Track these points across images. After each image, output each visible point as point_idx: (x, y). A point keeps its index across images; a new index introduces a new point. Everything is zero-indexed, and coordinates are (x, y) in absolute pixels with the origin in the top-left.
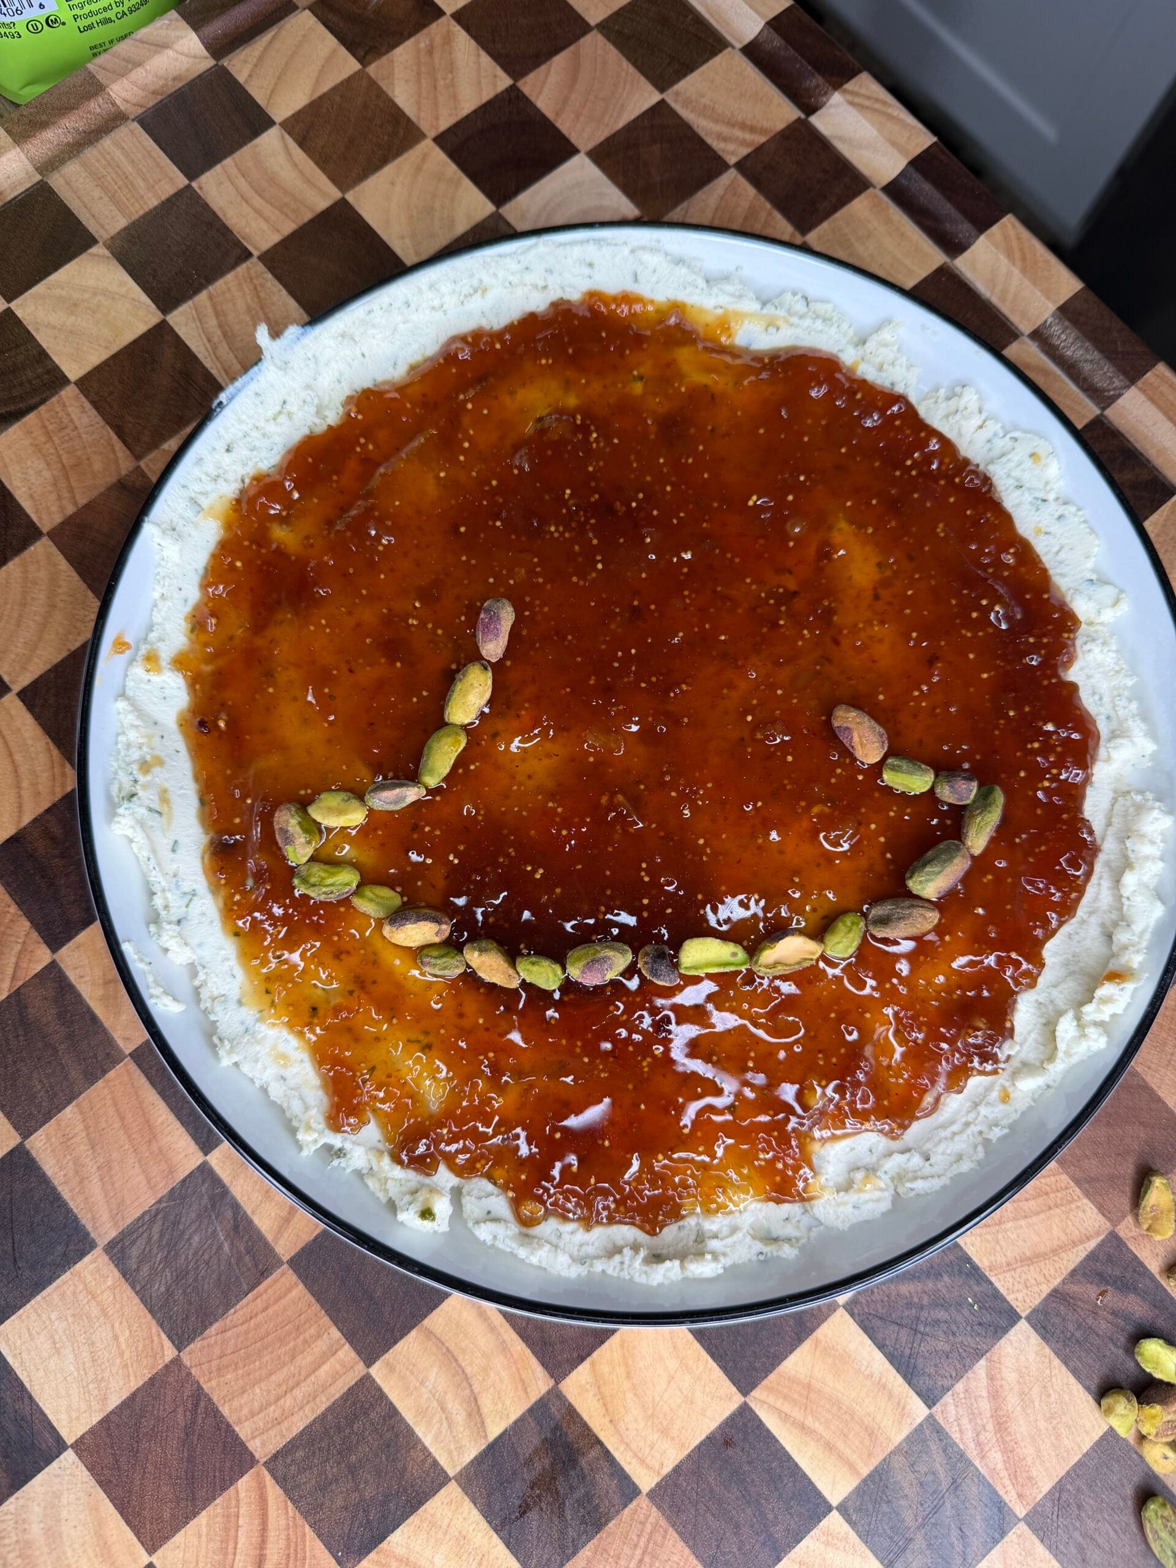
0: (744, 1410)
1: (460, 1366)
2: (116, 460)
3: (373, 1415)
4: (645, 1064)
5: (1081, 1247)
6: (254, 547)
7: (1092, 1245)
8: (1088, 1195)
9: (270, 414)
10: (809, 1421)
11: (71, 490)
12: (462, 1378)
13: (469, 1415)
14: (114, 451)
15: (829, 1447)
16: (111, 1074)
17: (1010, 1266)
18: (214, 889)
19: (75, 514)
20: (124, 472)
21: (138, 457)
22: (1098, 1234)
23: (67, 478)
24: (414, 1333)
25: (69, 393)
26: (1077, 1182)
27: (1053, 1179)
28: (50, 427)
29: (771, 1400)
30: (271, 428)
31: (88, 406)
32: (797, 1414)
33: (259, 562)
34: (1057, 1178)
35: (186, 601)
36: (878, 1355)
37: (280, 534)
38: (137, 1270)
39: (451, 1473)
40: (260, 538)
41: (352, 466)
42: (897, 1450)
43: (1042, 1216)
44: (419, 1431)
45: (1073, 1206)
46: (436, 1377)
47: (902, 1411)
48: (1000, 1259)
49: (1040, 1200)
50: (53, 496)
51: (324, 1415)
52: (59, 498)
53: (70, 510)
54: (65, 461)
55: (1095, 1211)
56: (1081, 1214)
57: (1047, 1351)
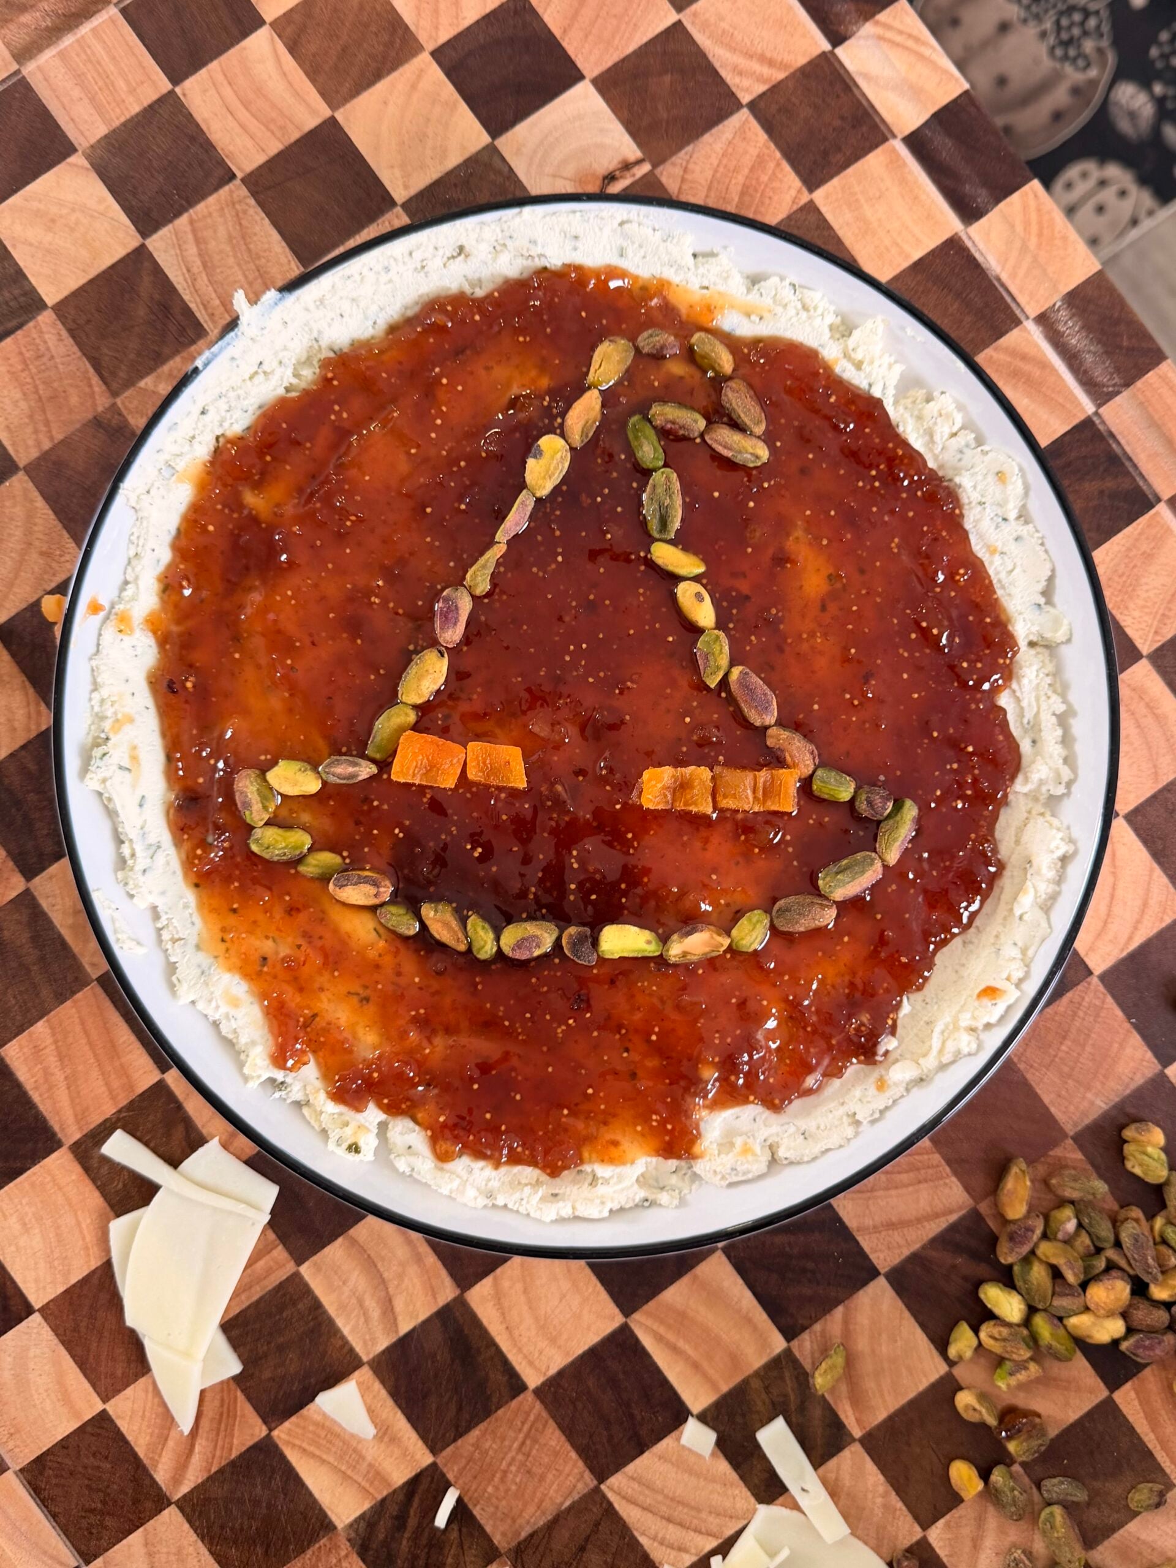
0: (625, 1330)
1: (378, 1271)
2: (92, 395)
3: (300, 1306)
4: (559, 1030)
5: (943, 1219)
6: (227, 511)
7: (953, 1218)
8: (956, 1173)
9: (247, 374)
10: (681, 1344)
11: (47, 423)
12: (380, 1282)
13: (384, 1313)
14: (90, 386)
15: (696, 1366)
16: (79, 995)
17: (876, 1229)
18: (178, 843)
19: (52, 449)
20: (100, 409)
21: (115, 394)
22: (960, 1208)
23: (44, 411)
24: (340, 1240)
25: (46, 318)
26: (949, 1162)
27: (926, 1157)
28: (27, 355)
29: (649, 1322)
30: (248, 388)
31: (64, 333)
32: (671, 1337)
33: (231, 526)
34: (931, 1156)
35: (158, 561)
36: (748, 1294)
37: (252, 500)
38: (99, 1168)
39: (365, 1359)
40: (235, 503)
41: (325, 435)
42: (756, 1374)
43: (911, 1189)
44: (340, 1322)
45: (941, 1182)
46: (358, 1280)
47: (764, 1343)
48: (868, 1222)
49: (912, 1175)
50: (29, 430)
51: (258, 1302)
52: (36, 431)
53: (47, 445)
54: (41, 392)
55: (961, 1188)
56: (947, 1191)
57: (900, 1304)
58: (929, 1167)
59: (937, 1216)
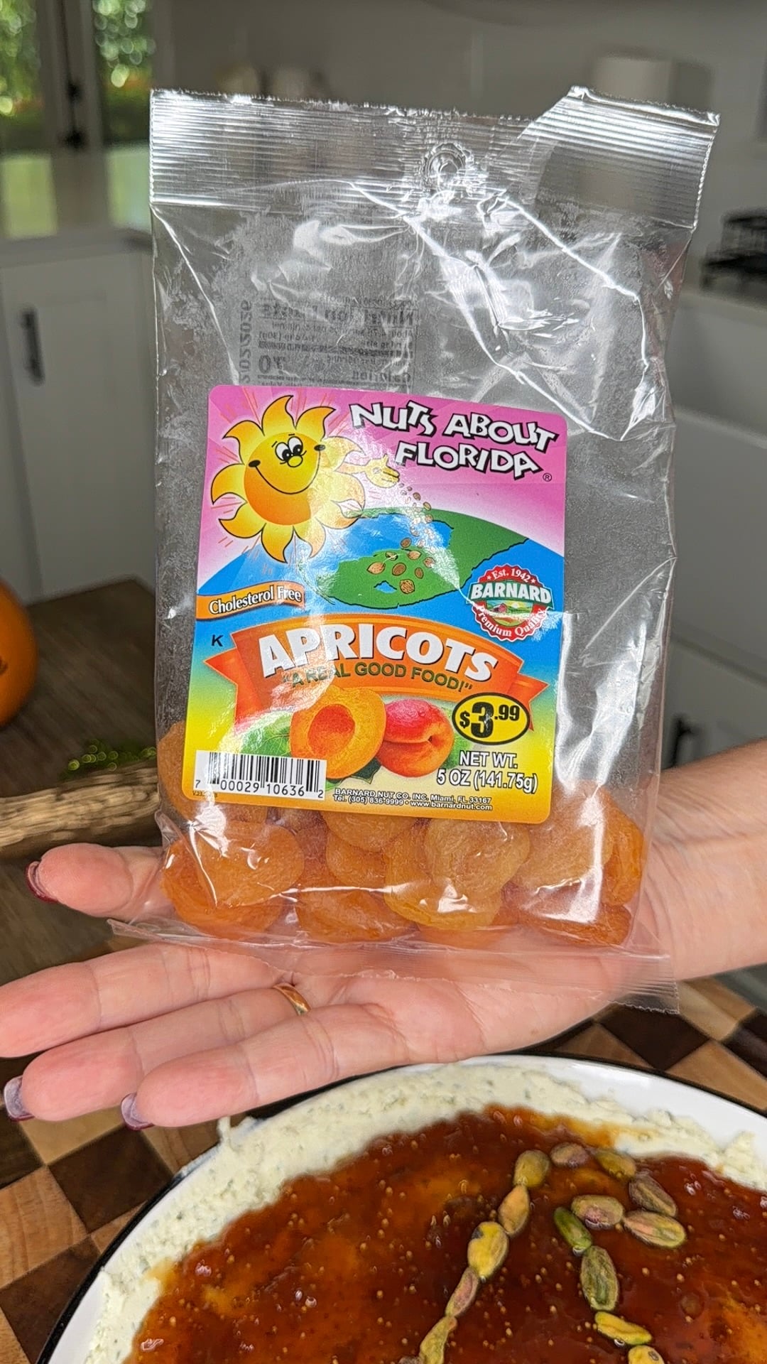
2: (70, 1233)
6: (189, 1306)
9: (218, 1191)
11: (25, 1256)
14: (69, 1223)
19: (23, 1279)
20: (75, 1243)
21: (90, 1231)
23: (24, 1245)
25: (41, 1174)
28: (18, 1201)
30: (218, 1203)
31: (55, 1184)
33: (190, 1320)
35: (118, 1354)
37: (212, 1295)
40: (195, 1299)
41: (283, 1238)
50: (9, 1260)
52: (13, 1262)
53: (20, 1273)
54: (25, 1231)
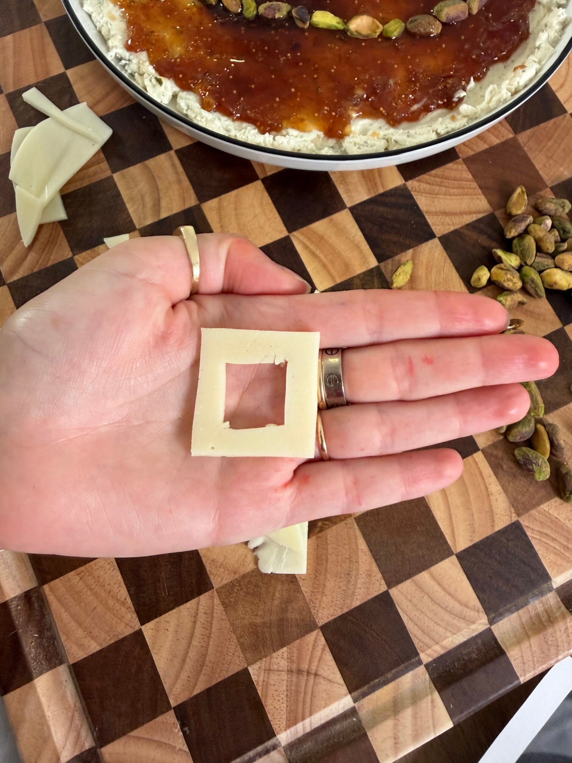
0: (287, 239)
1: (156, 184)
3: (108, 193)
5: (474, 216)
7: (480, 216)
8: (484, 194)
10: (318, 252)
12: (156, 189)
13: (154, 205)
15: (324, 266)
16: (34, 28)
17: (437, 214)
22: (485, 212)
24: (139, 165)
26: (481, 188)
27: (469, 183)
29: (301, 238)
32: (312, 247)
34: (472, 183)
36: (360, 234)
38: (18, 107)
39: (137, 227)
42: (358, 276)
43: (459, 197)
44: (128, 206)
45: (475, 197)
46: (143, 186)
47: (365, 260)
48: (433, 209)
49: (460, 190)
51: (86, 187)
55: (486, 202)
56: (478, 201)
57: (445, 254)
58: (470, 188)
59: (471, 213)
